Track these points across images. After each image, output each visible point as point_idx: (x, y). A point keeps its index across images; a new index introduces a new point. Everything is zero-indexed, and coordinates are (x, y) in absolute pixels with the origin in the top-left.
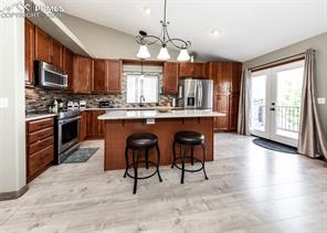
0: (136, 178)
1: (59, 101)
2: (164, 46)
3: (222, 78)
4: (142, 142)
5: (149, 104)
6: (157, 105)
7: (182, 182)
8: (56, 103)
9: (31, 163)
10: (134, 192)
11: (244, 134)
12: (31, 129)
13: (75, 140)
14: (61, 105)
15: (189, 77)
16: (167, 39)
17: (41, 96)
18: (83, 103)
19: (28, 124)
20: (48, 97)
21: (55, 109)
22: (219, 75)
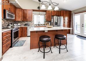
0: (44, 53)
1: (11, 24)
2: (50, 5)
3: (66, 16)
4: (45, 39)
5: (42, 25)
6: (44, 25)
7: (60, 53)
8: (10, 24)
9: (4, 48)
10: (44, 58)
11: (73, 34)
12: (4, 35)
13: (18, 38)
14: (12, 25)
15: (55, 16)
16: (51, 3)
17: (5, 22)
18: (19, 24)
19: (2, 33)
20: (7, 22)
21: (10, 27)
22: (64, 15)
